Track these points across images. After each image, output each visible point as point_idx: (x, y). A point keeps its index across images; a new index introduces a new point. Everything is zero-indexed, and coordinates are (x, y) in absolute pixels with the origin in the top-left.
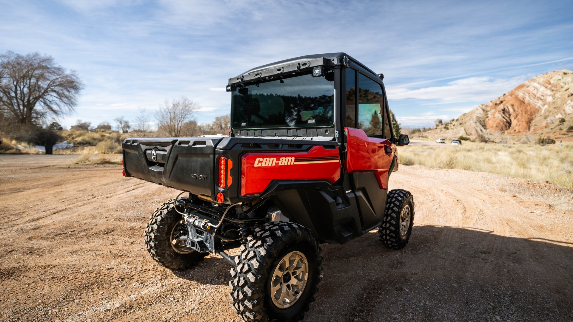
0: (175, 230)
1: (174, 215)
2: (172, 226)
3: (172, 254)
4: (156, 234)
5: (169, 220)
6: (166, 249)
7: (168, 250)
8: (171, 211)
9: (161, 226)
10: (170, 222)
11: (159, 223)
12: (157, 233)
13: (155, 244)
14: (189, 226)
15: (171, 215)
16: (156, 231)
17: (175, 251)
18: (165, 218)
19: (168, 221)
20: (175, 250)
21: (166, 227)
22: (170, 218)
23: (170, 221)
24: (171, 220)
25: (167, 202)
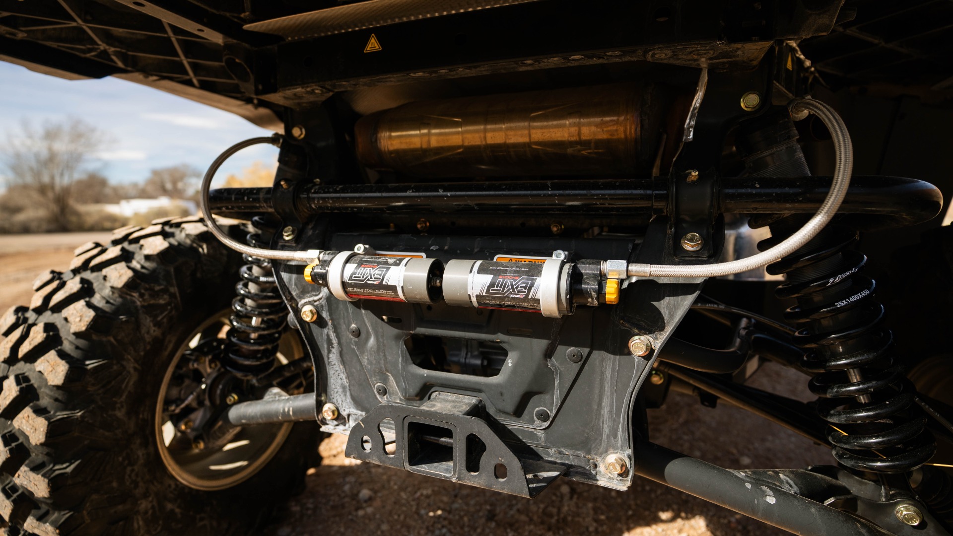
0: (177, 379)
1: (172, 296)
2: (166, 353)
3: (169, 506)
4: (60, 415)
5: (147, 322)
6: (138, 492)
7: (145, 496)
8: (154, 272)
9: (91, 364)
10: (155, 331)
11: (81, 343)
12: (65, 405)
13: (55, 484)
14: (329, 331)
15: (155, 295)
16: (59, 395)
17: (184, 487)
18: (118, 311)
19: (138, 326)
20: (184, 478)
21: (131, 365)
22: (150, 309)
23: (150, 329)
24: (158, 324)
25: (77, 262)
